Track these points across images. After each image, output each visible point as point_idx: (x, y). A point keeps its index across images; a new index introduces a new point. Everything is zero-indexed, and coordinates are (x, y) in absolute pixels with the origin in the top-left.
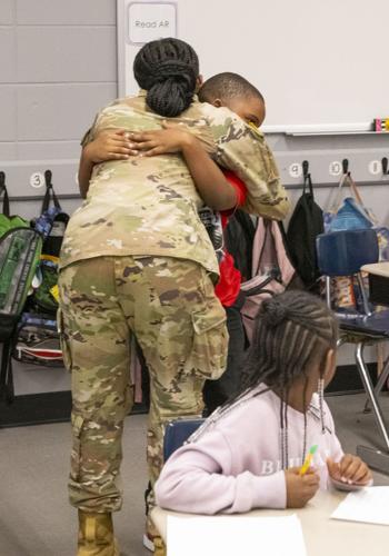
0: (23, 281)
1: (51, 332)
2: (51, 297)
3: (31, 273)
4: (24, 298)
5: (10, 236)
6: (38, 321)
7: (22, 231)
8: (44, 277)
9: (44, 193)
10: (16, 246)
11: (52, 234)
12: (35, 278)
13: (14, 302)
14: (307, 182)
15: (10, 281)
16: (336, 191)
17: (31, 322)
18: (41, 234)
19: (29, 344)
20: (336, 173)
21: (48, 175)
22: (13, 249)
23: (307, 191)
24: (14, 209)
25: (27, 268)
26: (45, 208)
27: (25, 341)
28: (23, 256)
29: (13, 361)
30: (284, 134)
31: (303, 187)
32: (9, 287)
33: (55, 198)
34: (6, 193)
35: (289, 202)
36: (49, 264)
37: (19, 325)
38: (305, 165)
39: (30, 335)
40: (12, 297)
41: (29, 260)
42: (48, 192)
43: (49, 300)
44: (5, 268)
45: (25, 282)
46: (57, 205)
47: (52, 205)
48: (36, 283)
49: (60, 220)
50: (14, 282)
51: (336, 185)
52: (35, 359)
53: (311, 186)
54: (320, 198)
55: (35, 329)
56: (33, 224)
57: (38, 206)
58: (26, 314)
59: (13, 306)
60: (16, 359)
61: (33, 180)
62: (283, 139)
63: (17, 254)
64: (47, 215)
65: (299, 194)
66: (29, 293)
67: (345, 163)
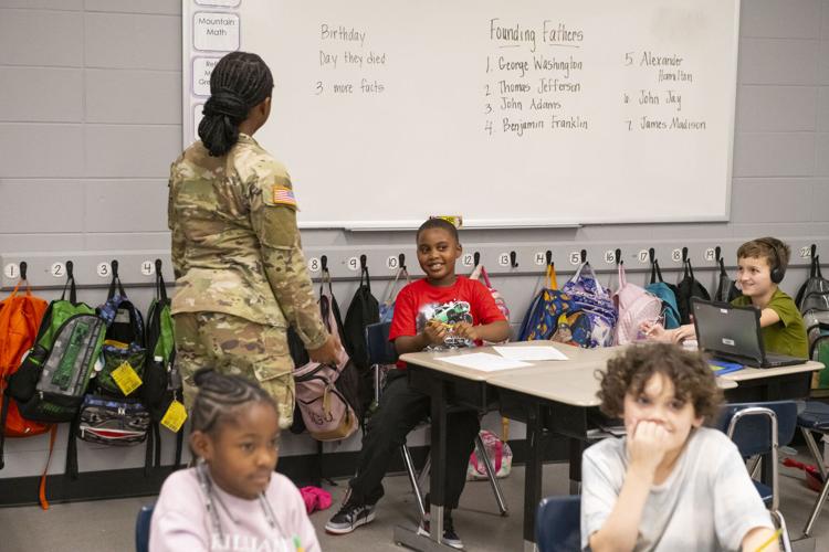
0: (86, 364)
1: (112, 413)
2: (112, 380)
3: (94, 356)
4: (87, 381)
5: (73, 322)
6: (99, 402)
7: (84, 318)
8: (106, 361)
9: (110, 282)
10: (79, 331)
11: (117, 320)
12: (98, 361)
13: (77, 384)
14: (365, 275)
15: (73, 364)
16: (393, 283)
17: (93, 405)
18: (105, 321)
19: (92, 424)
20: (393, 268)
21: (115, 265)
22: (76, 335)
23: (365, 283)
24: (81, 296)
25: (90, 353)
26: (111, 295)
27: (87, 421)
28: (87, 341)
29: (78, 439)
30: (343, 229)
31: (361, 280)
32: (72, 369)
33: (122, 287)
34: (73, 282)
36: (110, 349)
37: (82, 406)
38: (363, 259)
39: (92, 415)
40: (75, 380)
41: (92, 345)
42: (114, 280)
43: (111, 383)
44: (68, 352)
45: (88, 366)
46: (123, 294)
47: (117, 293)
48: (98, 366)
49: (125, 308)
50: (77, 365)
51: (392, 278)
52: (99, 438)
53: (368, 279)
54: (377, 290)
55: (96, 410)
56: (98, 311)
57: (105, 294)
58: (89, 396)
59: (76, 388)
60: (80, 437)
61: (100, 269)
62: (342, 234)
63: (79, 339)
64: (112, 302)
65: (357, 286)
66: (92, 376)
67: (402, 258)
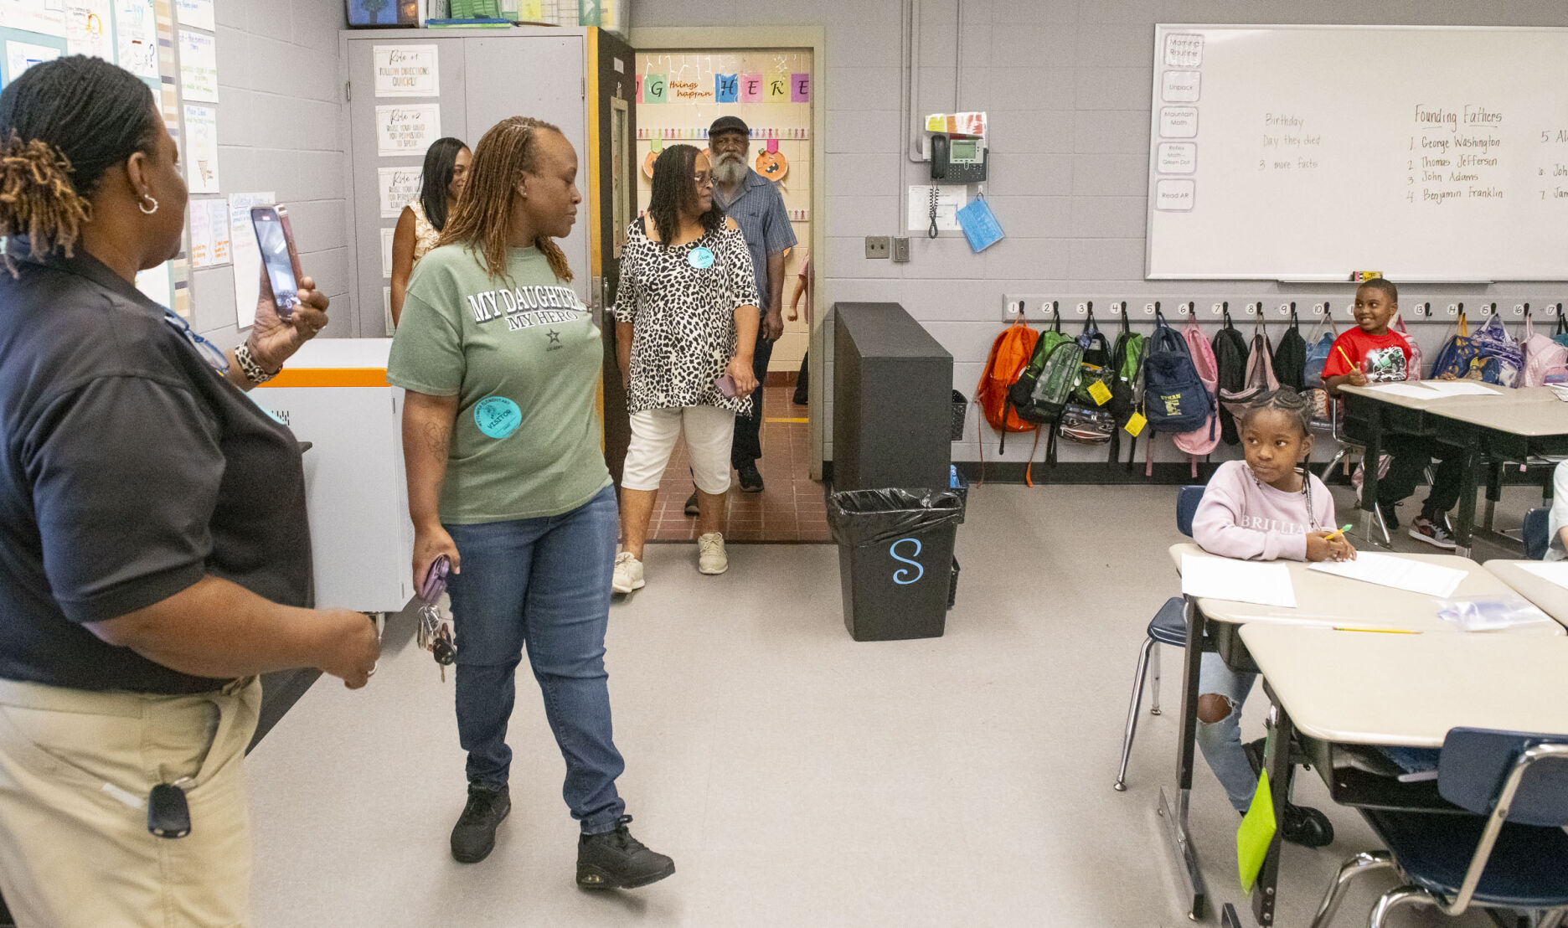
0: (1068, 381)
1: (1086, 418)
2: (1088, 393)
3: (1075, 373)
4: (1068, 394)
5: (1060, 348)
6: (1077, 410)
7: (1069, 344)
8: (1083, 378)
9: (1086, 318)
10: (1064, 355)
11: (1090, 348)
12: (1077, 379)
13: (1061, 395)
14: (1294, 319)
15: (1058, 379)
16: (1317, 327)
17: (1072, 412)
18: (1083, 348)
19: (1070, 426)
20: (1319, 314)
21: (1090, 305)
22: (1062, 357)
23: (1294, 326)
24: (1064, 328)
25: (1071, 372)
26: (1087, 328)
27: (1067, 424)
28: (1069, 363)
29: (1057, 437)
30: (1277, 281)
31: (1291, 322)
32: (1058, 384)
33: (1094, 322)
34: (1058, 317)
35: (1275, 334)
36: (1088, 369)
37: (1063, 412)
38: (1293, 305)
39: (1071, 419)
40: (1059, 392)
41: (1073, 366)
42: (1089, 318)
43: (1087, 396)
44: (1056, 370)
45: (1069, 381)
46: (1095, 327)
47: (1092, 327)
48: (1077, 382)
49: (1096, 338)
50: (1061, 381)
51: (1319, 322)
52: (1074, 437)
53: (1297, 322)
54: (1304, 332)
55: (1074, 415)
56: (1077, 340)
57: (1081, 327)
58: (1068, 404)
59: (1059, 398)
60: (1059, 435)
61: (1079, 308)
62: (1276, 285)
63: (1064, 361)
64: (1088, 334)
65: (1286, 328)
66: (1072, 389)
67: (1327, 306)
